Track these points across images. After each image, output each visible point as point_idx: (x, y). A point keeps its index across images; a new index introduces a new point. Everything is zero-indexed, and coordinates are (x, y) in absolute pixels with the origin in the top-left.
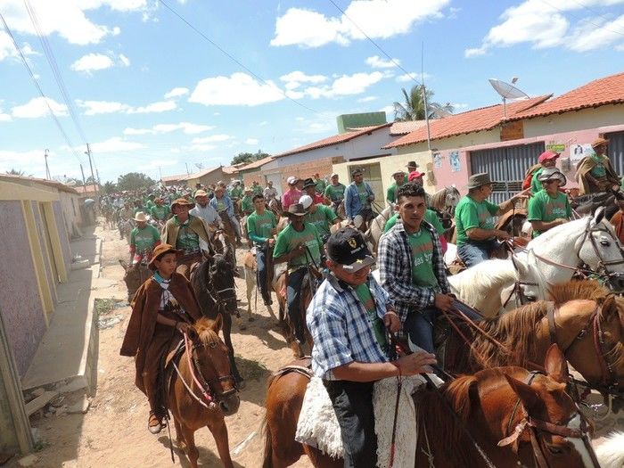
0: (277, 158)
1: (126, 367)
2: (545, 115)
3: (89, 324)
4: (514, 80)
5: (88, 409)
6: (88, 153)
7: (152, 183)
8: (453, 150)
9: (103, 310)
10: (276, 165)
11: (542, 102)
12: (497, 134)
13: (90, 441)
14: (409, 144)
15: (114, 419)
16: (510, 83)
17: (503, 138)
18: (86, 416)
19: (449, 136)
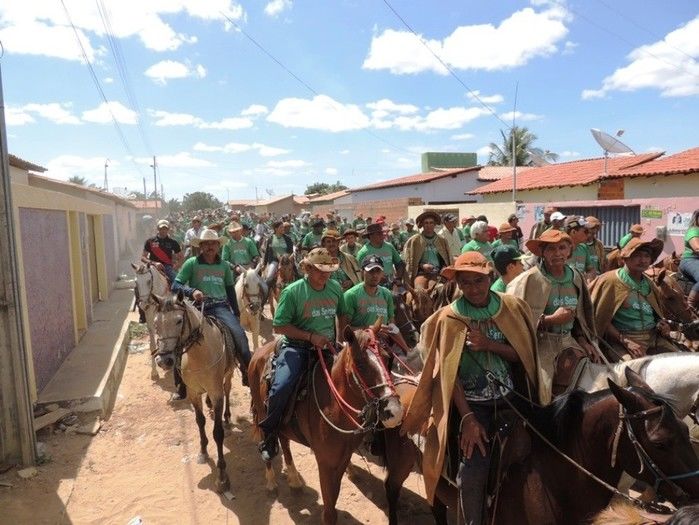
0: (352, 192)
1: (145, 395)
2: (649, 176)
3: (118, 346)
4: (620, 133)
5: (98, 432)
6: (154, 166)
7: (217, 204)
8: (540, 204)
9: (136, 334)
10: (350, 200)
11: (651, 160)
12: (594, 190)
13: (91, 463)
14: (496, 193)
15: (120, 445)
16: (615, 135)
17: (600, 196)
18: (94, 439)
19: (540, 188)
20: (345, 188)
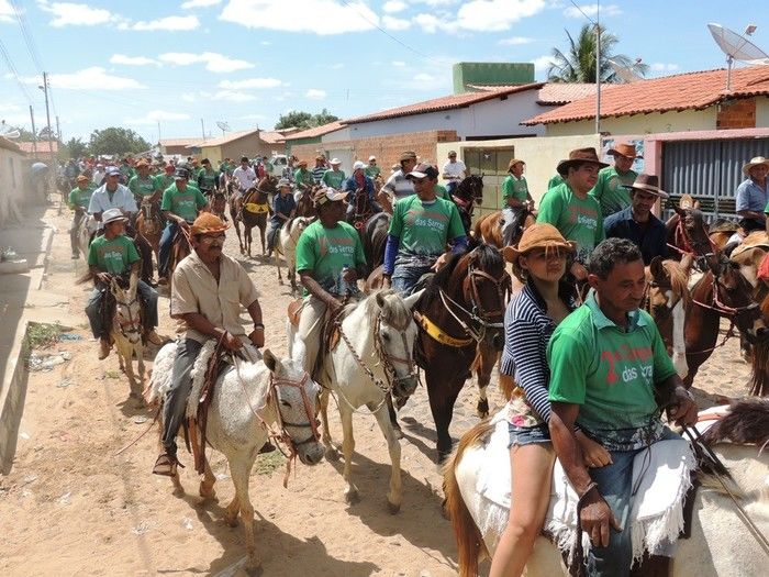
0: (349, 123)
3: (13, 360)
6: (44, 88)
9: (39, 341)
20: (335, 119)
